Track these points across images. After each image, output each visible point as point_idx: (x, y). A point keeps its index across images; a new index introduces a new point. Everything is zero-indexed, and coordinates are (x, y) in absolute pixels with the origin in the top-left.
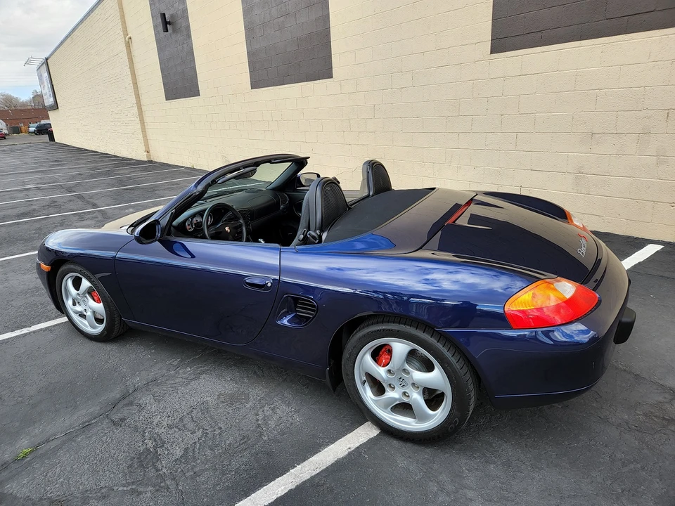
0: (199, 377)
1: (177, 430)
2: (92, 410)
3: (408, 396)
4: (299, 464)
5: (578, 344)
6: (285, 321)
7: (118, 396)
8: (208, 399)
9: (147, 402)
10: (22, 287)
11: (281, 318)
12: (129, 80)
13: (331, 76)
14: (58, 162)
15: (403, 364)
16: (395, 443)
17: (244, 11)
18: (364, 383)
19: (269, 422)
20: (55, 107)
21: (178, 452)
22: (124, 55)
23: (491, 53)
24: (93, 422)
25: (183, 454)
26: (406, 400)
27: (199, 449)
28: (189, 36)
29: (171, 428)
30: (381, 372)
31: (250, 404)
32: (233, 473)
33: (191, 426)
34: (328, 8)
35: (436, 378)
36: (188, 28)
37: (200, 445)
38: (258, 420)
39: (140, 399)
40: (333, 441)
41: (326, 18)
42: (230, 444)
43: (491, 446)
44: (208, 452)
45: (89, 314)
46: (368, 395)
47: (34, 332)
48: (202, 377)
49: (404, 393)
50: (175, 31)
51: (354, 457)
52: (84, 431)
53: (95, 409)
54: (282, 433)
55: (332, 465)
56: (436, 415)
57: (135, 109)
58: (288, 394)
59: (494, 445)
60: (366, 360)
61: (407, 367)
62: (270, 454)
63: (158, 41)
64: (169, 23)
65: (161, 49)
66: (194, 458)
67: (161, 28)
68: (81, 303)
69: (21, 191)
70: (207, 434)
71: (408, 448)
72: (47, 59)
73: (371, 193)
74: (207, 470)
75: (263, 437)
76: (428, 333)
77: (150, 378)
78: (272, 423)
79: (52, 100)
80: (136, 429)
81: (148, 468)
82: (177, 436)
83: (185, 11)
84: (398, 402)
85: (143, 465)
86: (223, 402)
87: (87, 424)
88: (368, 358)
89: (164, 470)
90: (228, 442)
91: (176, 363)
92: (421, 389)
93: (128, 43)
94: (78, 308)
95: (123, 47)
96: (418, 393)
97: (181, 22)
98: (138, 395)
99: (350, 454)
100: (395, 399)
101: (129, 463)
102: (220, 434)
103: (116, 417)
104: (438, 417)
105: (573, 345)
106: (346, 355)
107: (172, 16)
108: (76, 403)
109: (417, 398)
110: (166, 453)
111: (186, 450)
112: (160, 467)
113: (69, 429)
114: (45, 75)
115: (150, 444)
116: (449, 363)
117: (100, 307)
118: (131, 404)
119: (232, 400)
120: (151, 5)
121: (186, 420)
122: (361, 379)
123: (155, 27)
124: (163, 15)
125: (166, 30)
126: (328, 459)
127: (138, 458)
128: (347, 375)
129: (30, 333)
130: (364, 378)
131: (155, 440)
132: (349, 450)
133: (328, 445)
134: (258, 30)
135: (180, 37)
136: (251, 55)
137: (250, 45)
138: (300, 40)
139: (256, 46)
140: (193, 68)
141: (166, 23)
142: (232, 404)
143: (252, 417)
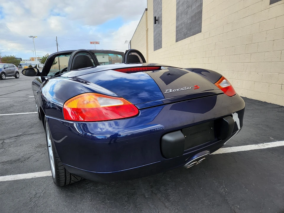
13: (201, 32)
17: (176, 9)
22: (145, 36)
23: (270, 4)
28: (161, 24)
36: (161, 21)
63: (154, 28)
64: (157, 20)
65: (154, 31)
72: (131, 41)
83: (161, 14)
93: (147, 30)
95: (146, 33)
97: (160, 19)
107: (158, 17)
124: (155, 17)
125: (155, 23)
134: (180, 16)
135: (159, 25)
136: (177, 27)
137: (177, 23)
138: (192, 17)
139: (179, 23)
140: (161, 37)
141: (156, 20)
142: (36, 148)
143: (33, 154)
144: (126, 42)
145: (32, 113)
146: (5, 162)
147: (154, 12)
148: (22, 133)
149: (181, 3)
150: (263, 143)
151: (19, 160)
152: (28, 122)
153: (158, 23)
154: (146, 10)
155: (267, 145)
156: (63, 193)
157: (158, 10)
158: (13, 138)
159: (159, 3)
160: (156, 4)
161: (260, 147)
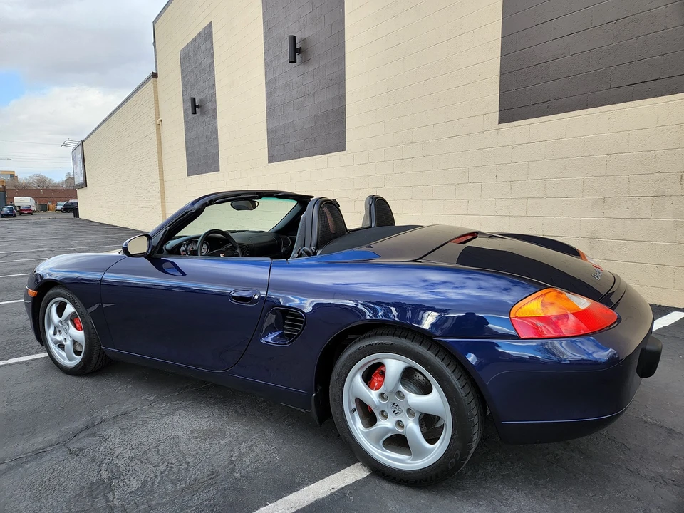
0: (174, 413)
1: (139, 463)
2: (50, 438)
3: (403, 427)
4: (270, 503)
5: (595, 363)
6: (269, 339)
7: (82, 426)
8: (180, 434)
9: (112, 433)
10: (10, 326)
11: (265, 335)
12: (156, 158)
13: (344, 149)
14: (77, 233)
15: (396, 386)
16: (387, 486)
17: (267, 94)
18: (353, 411)
19: (244, 459)
20: (84, 185)
21: (135, 484)
22: (154, 137)
23: (499, 123)
24: (48, 449)
25: (141, 487)
26: (400, 431)
27: (159, 483)
28: (215, 117)
29: (132, 461)
30: (372, 396)
31: (226, 440)
32: (194, 508)
33: (155, 459)
34: (344, 88)
35: (434, 400)
36: (215, 110)
37: (162, 478)
38: (231, 457)
39: (104, 431)
40: (314, 480)
41: (342, 98)
42: (195, 480)
43: (500, 494)
44: (169, 487)
45: (68, 343)
46: (357, 426)
47: (10, 365)
48: (177, 413)
49: (399, 423)
50: (203, 113)
51: (338, 497)
52: (36, 458)
53: (53, 436)
54: (257, 470)
55: (311, 505)
56: (434, 449)
57: (158, 185)
58: (269, 433)
59: (504, 493)
60: (356, 382)
61: (401, 388)
62: (239, 491)
63: (186, 122)
64: (198, 107)
65: (187, 130)
66: (152, 491)
67: (190, 111)
68: (63, 332)
69: (34, 252)
70: (171, 467)
71: (401, 492)
72: (83, 142)
73: (373, 225)
74: (164, 504)
75: (235, 474)
76: (425, 346)
77: (122, 410)
78: (247, 461)
79: (82, 178)
80: (93, 460)
81: (97, 498)
82: (137, 469)
83: (214, 95)
84: (390, 435)
85: (92, 495)
86: (196, 438)
87: (41, 451)
88: (359, 380)
89: (116, 502)
90: (194, 477)
91: (151, 398)
92: (417, 416)
93: (159, 126)
94: (59, 337)
95: (153, 129)
96: (414, 421)
97: (209, 106)
98: (103, 426)
99: (332, 494)
100: (388, 430)
101: (78, 492)
102: (186, 469)
103: (74, 446)
104: (436, 451)
105: (591, 364)
106: (334, 376)
107: (202, 100)
108: (35, 430)
109: (413, 428)
110: (122, 484)
111: (144, 483)
112: (111, 498)
113: (20, 455)
114: (80, 156)
115: (105, 474)
116: (449, 382)
117: (80, 335)
118: (94, 434)
119: (206, 436)
120: (183, 91)
121: (150, 454)
122: (350, 407)
123: (185, 111)
124: (193, 100)
125: (195, 112)
126: (306, 499)
127: (89, 488)
128: (335, 400)
129: (5, 365)
130: (354, 406)
131: (112, 472)
132: (332, 491)
133: (307, 485)
134: (278, 110)
135: (206, 119)
136: (270, 132)
137: (269, 122)
138: (317, 117)
139: (276, 124)
140: (216, 146)
141: (195, 107)
142: (205, 440)
143: (225, 454)
144: (65, 144)
147: (184, 85)
149: (280, 83)
151: (214, 473)
154: (155, 75)
157: (201, 83)
159: (204, 69)
160: (190, 69)
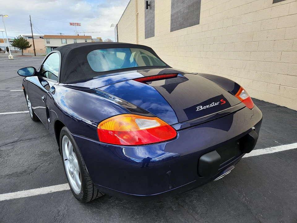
7: (12, 141)
12: (135, 31)
13: (199, 23)
22: (135, 21)
23: (273, 3)
28: (154, 10)
31: (46, 158)
36: (154, 6)
39: (17, 145)
42: (16, 172)
46: (68, 166)
48: (46, 143)
51: (48, 196)
61: (73, 154)
63: (145, 14)
64: (149, 5)
65: (146, 17)
72: (117, 25)
77: (31, 138)
79: (117, 40)
91: (45, 135)
93: (137, 15)
95: (135, 17)
96: (76, 171)
97: (152, 4)
98: (18, 143)
100: (72, 172)
107: (150, 2)
114: (116, 31)
118: (12, 145)
123: (145, 7)
124: (147, 2)
125: (147, 8)
132: (50, 192)
133: (46, 186)
134: (175, 4)
135: (151, 11)
136: (172, 16)
137: (172, 11)
138: (189, 6)
139: (174, 12)
140: (154, 24)
142: (40, 156)
143: (39, 164)
144: (112, 26)
145: (21, 112)
146: (10, 175)
148: (18, 139)
150: (270, 147)
151: (25, 171)
152: (21, 123)
153: (150, 8)
155: (274, 149)
156: (88, 210)
158: (10, 144)
161: (268, 151)
